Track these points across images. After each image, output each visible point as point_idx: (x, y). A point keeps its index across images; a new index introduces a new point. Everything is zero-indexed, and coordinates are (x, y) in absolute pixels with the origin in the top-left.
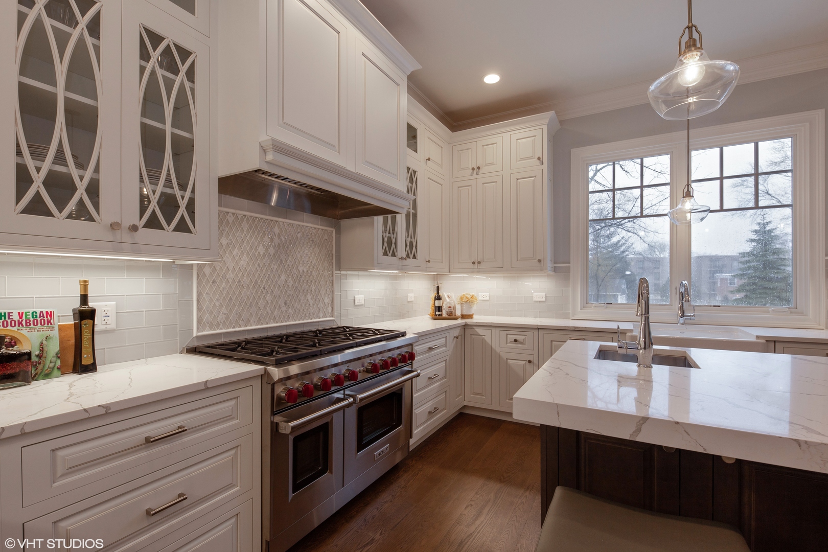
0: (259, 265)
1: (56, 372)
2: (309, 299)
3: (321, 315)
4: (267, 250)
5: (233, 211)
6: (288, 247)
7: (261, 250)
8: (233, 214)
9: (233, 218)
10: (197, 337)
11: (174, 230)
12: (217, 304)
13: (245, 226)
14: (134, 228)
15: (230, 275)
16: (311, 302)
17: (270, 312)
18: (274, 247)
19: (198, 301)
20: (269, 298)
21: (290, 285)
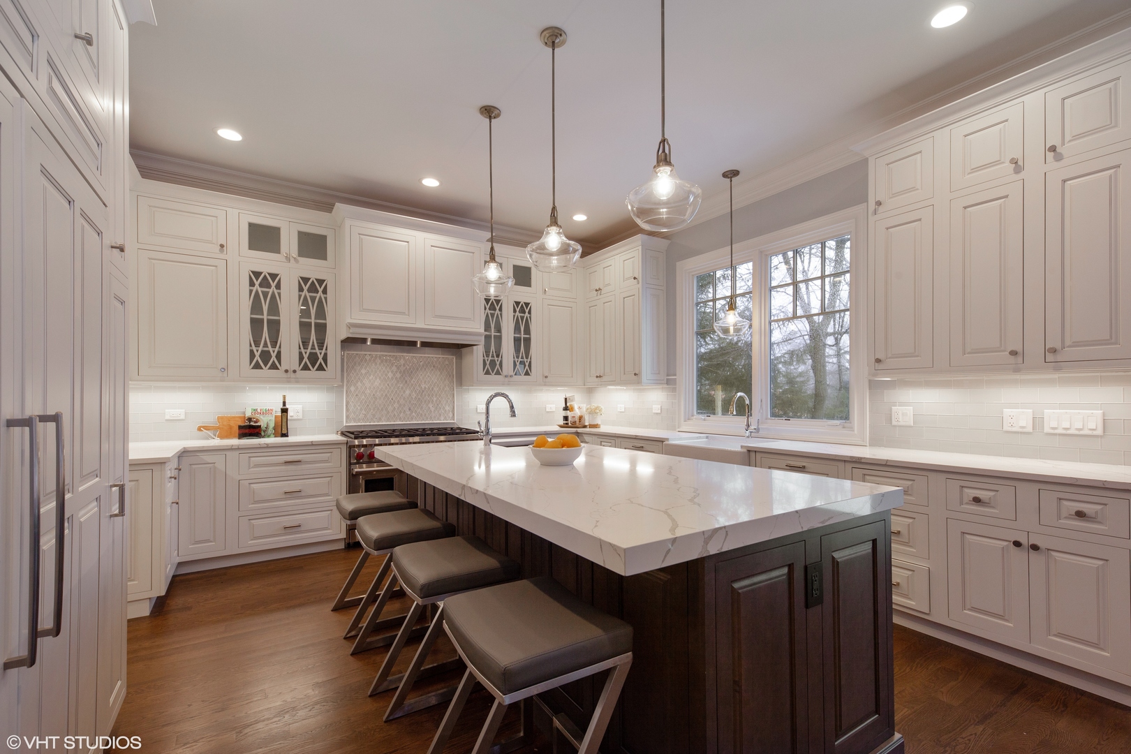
0: (388, 385)
1: (272, 435)
2: (431, 407)
3: (442, 418)
4: (394, 375)
5: (369, 353)
6: (412, 372)
7: (390, 375)
8: (370, 355)
9: (369, 357)
10: (346, 426)
11: (317, 370)
12: (359, 408)
13: (378, 361)
14: (295, 371)
15: (368, 391)
16: (433, 409)
17: (396, 415)
18: (400, 372)
19: (347, 406)
20: (396, 405)
21: (414, 397)
